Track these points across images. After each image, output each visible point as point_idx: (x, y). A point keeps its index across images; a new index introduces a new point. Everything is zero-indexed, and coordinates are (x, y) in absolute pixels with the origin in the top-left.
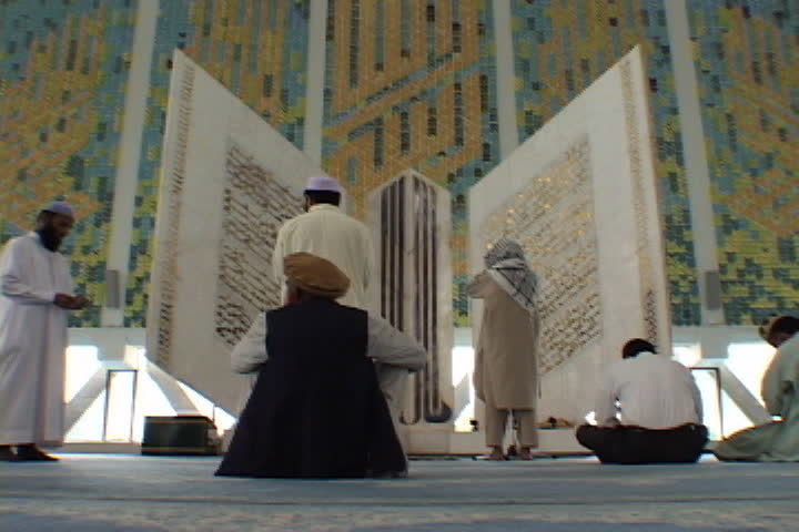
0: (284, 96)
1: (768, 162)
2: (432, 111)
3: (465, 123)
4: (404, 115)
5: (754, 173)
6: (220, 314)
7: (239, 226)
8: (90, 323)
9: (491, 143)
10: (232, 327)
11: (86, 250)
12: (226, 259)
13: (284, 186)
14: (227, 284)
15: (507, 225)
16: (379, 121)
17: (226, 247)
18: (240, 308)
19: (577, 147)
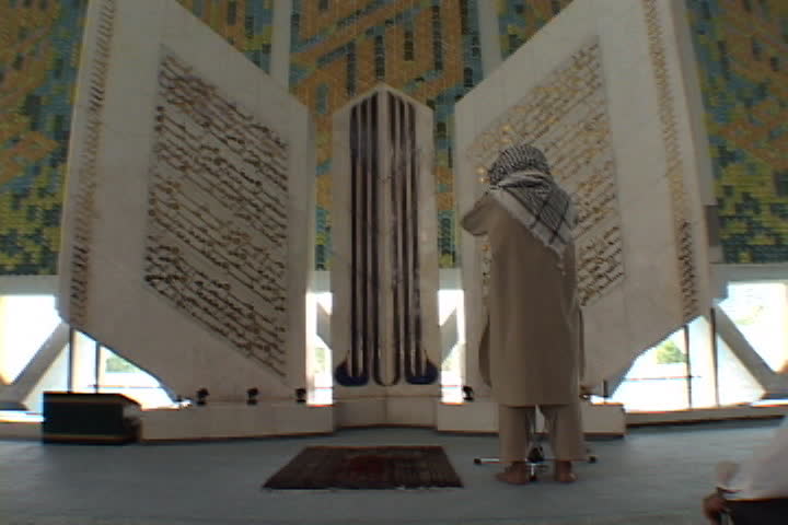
0: (249, 24)
1: (762, 91)
2: (408, 34)
3: (443, 46)
4: (379, 39)
5: (748, 104)
6: (149, 259)
7: (173, 149)
8: (47, 270)
9: (473, 68)
10: (164, 275)
11: (42, 193)
12: (157, 191)
13: (229, 101)
14: (159, 221)
15: (504, 144)
16: (351, 45)
17: (158, 176)
18: (175, 250)
19: (585, 50)
